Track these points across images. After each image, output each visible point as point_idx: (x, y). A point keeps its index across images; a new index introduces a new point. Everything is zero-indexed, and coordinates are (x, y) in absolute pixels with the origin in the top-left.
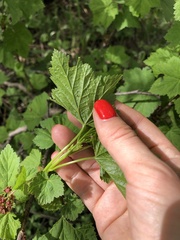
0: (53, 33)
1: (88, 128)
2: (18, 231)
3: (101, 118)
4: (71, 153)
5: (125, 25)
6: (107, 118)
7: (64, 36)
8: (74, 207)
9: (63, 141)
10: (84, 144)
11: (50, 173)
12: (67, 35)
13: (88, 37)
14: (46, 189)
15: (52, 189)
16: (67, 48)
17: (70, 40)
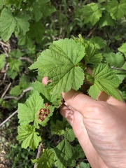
0: (47, 25)
2: (40, 143)
5: (105, 24)
7: (54, 27)
12: (57, 26)
13: (71, 28)
16: (56, 35)
17: (58, 29)
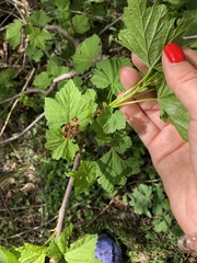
1: (154, 71)
2: (77, 153)
3: (171, 61)
4: (137, 94)
6: (177, 62)
8: (123, 142)
9: (131, 82)
10: (149, 87)
11: (115, 109)
14: (110, 121)
15: (115, 122)
